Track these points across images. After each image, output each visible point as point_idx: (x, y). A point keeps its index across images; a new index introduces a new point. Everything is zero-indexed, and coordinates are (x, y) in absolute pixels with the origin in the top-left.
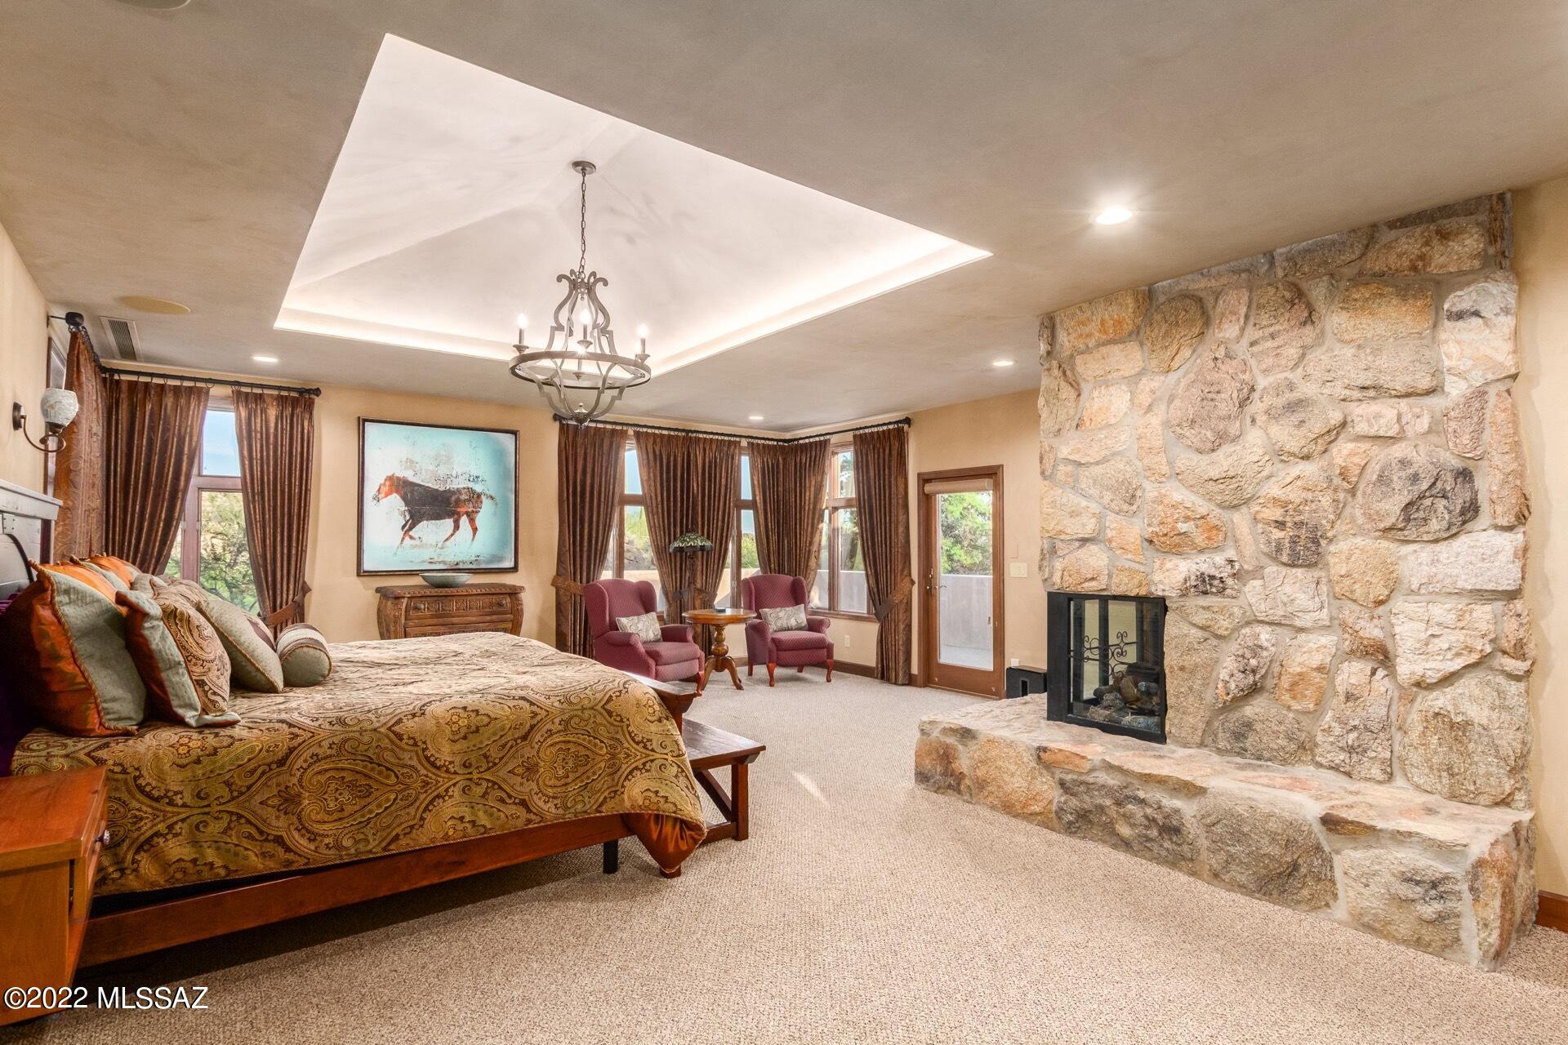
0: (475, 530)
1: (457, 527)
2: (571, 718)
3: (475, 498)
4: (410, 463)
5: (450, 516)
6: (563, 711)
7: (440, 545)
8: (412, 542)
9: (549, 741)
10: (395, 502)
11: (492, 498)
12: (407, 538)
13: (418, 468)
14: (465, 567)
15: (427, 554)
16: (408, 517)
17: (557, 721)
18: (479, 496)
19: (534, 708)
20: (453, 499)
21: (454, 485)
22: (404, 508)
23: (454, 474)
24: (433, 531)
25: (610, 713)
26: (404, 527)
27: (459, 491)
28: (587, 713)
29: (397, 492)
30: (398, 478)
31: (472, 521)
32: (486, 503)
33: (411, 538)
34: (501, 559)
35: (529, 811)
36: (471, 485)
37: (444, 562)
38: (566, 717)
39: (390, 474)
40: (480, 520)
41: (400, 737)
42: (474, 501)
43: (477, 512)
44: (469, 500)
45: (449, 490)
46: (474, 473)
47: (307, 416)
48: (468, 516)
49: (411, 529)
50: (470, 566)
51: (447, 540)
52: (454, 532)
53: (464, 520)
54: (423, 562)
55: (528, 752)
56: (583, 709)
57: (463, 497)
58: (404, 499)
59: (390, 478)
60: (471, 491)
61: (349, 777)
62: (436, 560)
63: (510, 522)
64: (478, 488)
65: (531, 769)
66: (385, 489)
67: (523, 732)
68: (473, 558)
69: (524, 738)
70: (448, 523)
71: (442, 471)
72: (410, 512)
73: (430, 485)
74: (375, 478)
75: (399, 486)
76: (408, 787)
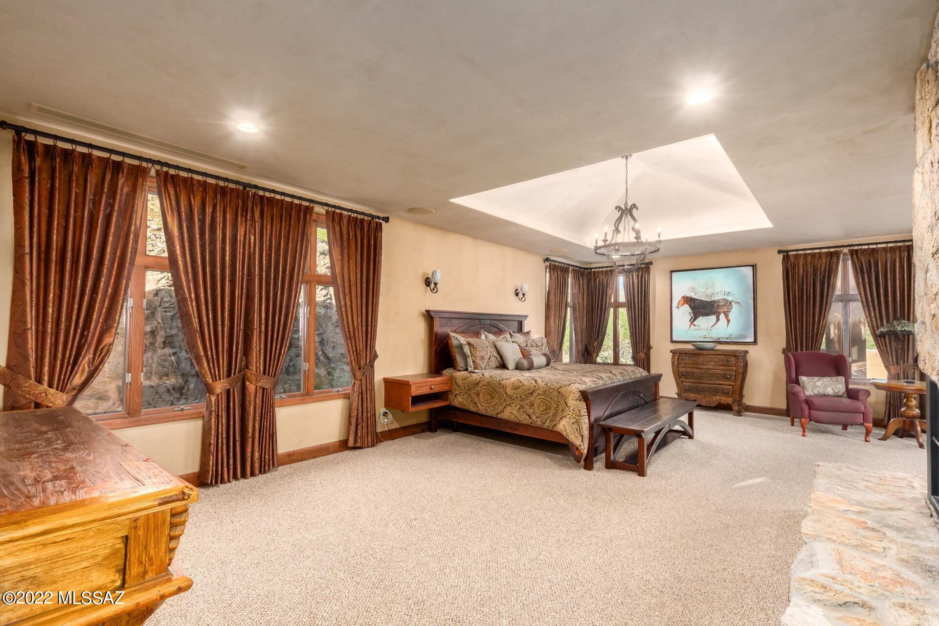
0: (728, 321)
1: (718, 319)
2: (546, 391)
3: (729, 304)
4: (693, 289)
5: (714, 314)
6: (544, 387)
7: (709, 329)
8: (695, 327)
9: (539, 397)
10: (686, 308)
11: (738, 303)
12: (692, 325)
13: (697, 291)
14: (723, 340)
15: (703, 333)
16: (692, 315)
17: (541, 390)
18: (730, 302)
19: (536, 385)
20: (716, 305)
21: (716, 298)
22: (690, 311)
23: (716, 293)
24: (705, 322)
25: (559, 393)
26: (690, 320)
27: (719, 301)
28: (551, 390)
29: (687, 303)
30: (687, 297)
31: (727, 316)
32: (735, 306)
33: (694, 325)
34: (745, 337)
35: (531, 419)
36: (726, 297)
37: (711, 338)
38: (544, 390)
39: (683, 295)
40: (731, 316)
41: (500, 384)
42: (727, 305)
43: (730, 311)
44: (725, 305)
45: (713, 301)
46: (727, 290)
47: (647, 274)
48: (724, 313)
49: (694, 321)
50: (726, 340)
51: (713, 326)
52: (717, 322)
53: (722, 316)
54: (700, 337)
55: (532, 399)
56: (550, 389)
57: (722, 304)
58: (690, 306)
59: (684, 297)
60: (726, 301)
61: (490, 392)
62: (707, 336)
63: (751, 316)
64: (730, 298)
65: (532, 405)
66: (681, 303)
67: (531, 391)
68: (728, 336)
69: (531, 394)
70: (713, 318)
71: (709, 292)
72: (694, 313)
73: (703, 299)
74: (677, 297)
75: (688, 300)
76: (501, 399)
